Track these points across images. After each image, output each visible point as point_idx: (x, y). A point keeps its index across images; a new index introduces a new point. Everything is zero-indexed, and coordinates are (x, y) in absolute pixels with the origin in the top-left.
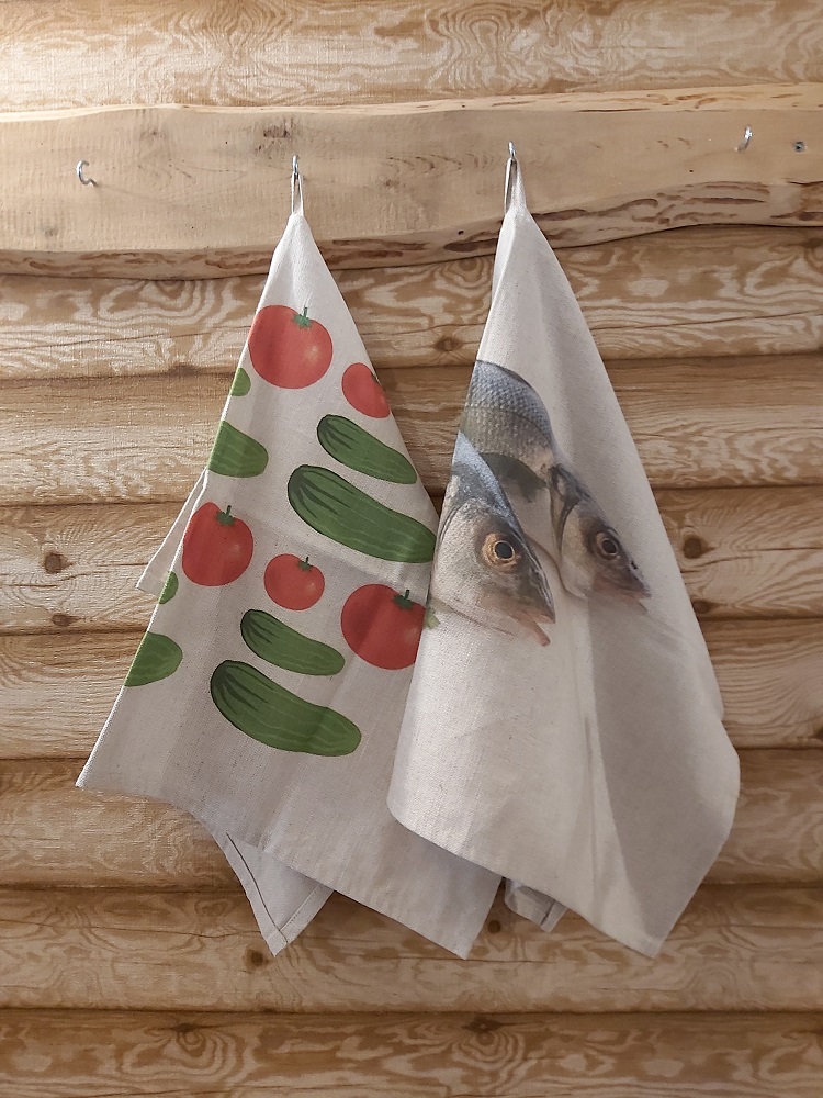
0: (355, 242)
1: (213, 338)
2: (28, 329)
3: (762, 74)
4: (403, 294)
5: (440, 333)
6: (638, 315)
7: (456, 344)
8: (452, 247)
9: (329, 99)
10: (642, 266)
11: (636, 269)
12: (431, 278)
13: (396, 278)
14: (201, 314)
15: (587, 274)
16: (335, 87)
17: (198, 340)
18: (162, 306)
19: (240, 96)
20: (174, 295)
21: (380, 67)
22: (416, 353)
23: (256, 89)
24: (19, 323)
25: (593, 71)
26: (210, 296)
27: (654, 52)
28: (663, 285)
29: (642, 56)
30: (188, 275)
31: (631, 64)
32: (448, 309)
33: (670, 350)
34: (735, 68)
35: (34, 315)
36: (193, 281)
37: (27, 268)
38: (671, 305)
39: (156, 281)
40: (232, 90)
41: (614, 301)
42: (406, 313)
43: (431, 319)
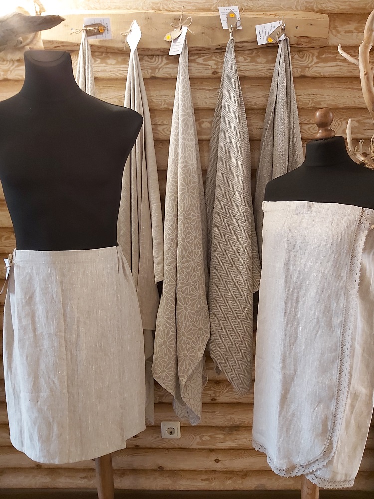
0: (195, 47)
1: (160, 70)
2: (117, 66)
3: (290, 9)
4: (205, 60)
5: (213, 70)
6: (260, 67)
7: (217, 73)
8: (217, 49)
9: (188, 11)
10: (261, 55)
11: (259, 56)
12: (212, 57)
13: (204, 56)
14: (158, 64)
15: (248, 57)
16: (190, 8)
17: (157, 70)
18: (148, 62)
19: (167, 9)
20: (151, 59)
21: (201, 3)
22: (208, 75)
23: (172, 8)
24: (114, 65)
25: (251, 7)
26: (160, 59)
27: (266, 2)
28: (265, 60)
29: (263, 3)
30: (155, 54)
31: (260, 5)
32: (216, 64)
33: (266, 76)
34: (284, 7)
35: (118, 63)
36: (156, 56)
37: (117, 51)
38: (267, 65)
39: (147, 56)
40: (166, 8)
41: (254, 64)
42: (205, 65)
43: (212, 67)
